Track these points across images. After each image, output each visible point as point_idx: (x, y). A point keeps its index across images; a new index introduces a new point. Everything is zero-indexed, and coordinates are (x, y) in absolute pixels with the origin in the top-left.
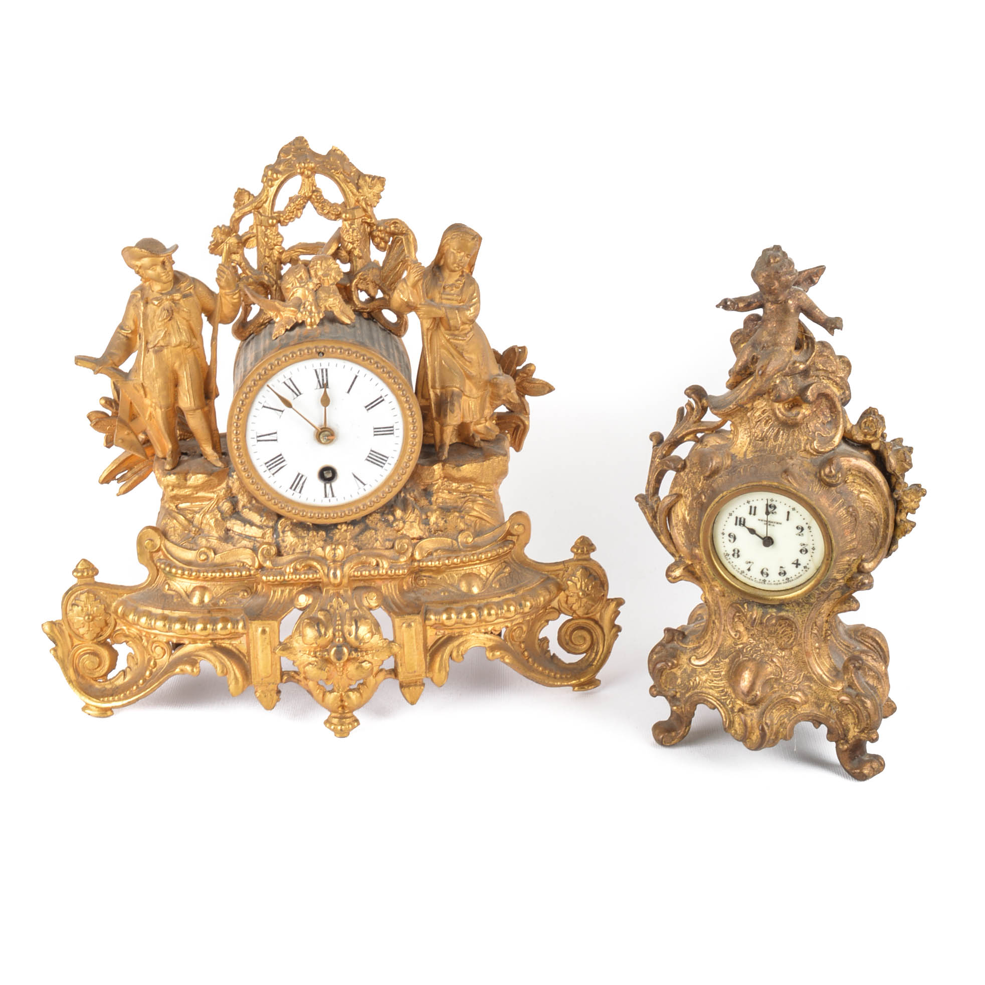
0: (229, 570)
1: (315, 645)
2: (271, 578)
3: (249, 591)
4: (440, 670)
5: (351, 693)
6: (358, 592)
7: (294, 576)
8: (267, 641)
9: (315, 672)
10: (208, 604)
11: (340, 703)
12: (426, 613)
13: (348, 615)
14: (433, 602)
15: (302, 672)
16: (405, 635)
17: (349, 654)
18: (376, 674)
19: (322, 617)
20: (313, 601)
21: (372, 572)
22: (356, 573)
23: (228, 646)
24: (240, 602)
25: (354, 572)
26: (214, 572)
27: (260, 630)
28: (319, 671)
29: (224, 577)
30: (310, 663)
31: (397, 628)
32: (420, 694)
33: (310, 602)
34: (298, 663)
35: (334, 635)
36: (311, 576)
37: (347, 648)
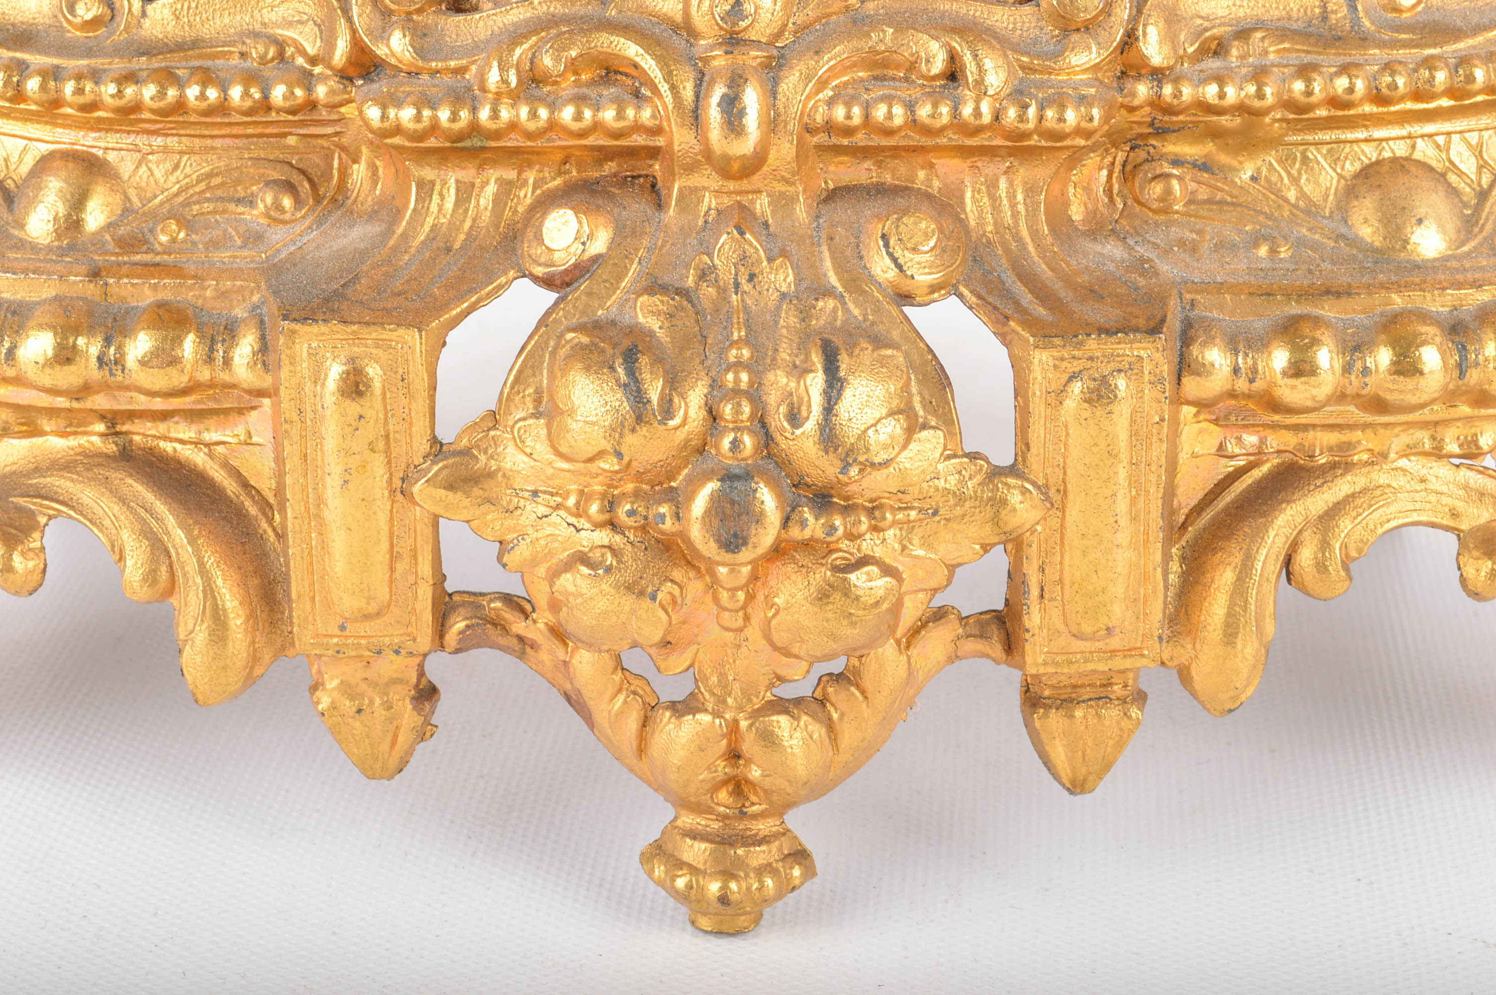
0: (207, 77)
1: (609, 464)
2: (406, 115)
3: (305, 187)
4: (1231, 632)
5: (782, 723)
6: (842, 212)
7: (524, 111)
8: (369, 432)
9: (601, 604)
10: (97, 239)
11: (722, 768)
12: (1186, 339)
13: (789, 319)
14: (1220, 288)
15: (542, 601)
16: (1078, 437)
17: (786, 522)
18: (915, 632)
19: (654, 324)
20: (613, 244)
21: (924, 112)
22: (839, 113)
23: (187, 453)
24: (255, 238)
25: (831, 102)
26: (130, 77)
27: (335, 371)
28: (628, 602)
29: (180, 106)
30: (582, 558)
31: (1037, 407)
32: (1120, 744)
33: (599, 245)
34: (521, 553)
35: (713, 415)
36: (609, 115)
37: (774, 484)
